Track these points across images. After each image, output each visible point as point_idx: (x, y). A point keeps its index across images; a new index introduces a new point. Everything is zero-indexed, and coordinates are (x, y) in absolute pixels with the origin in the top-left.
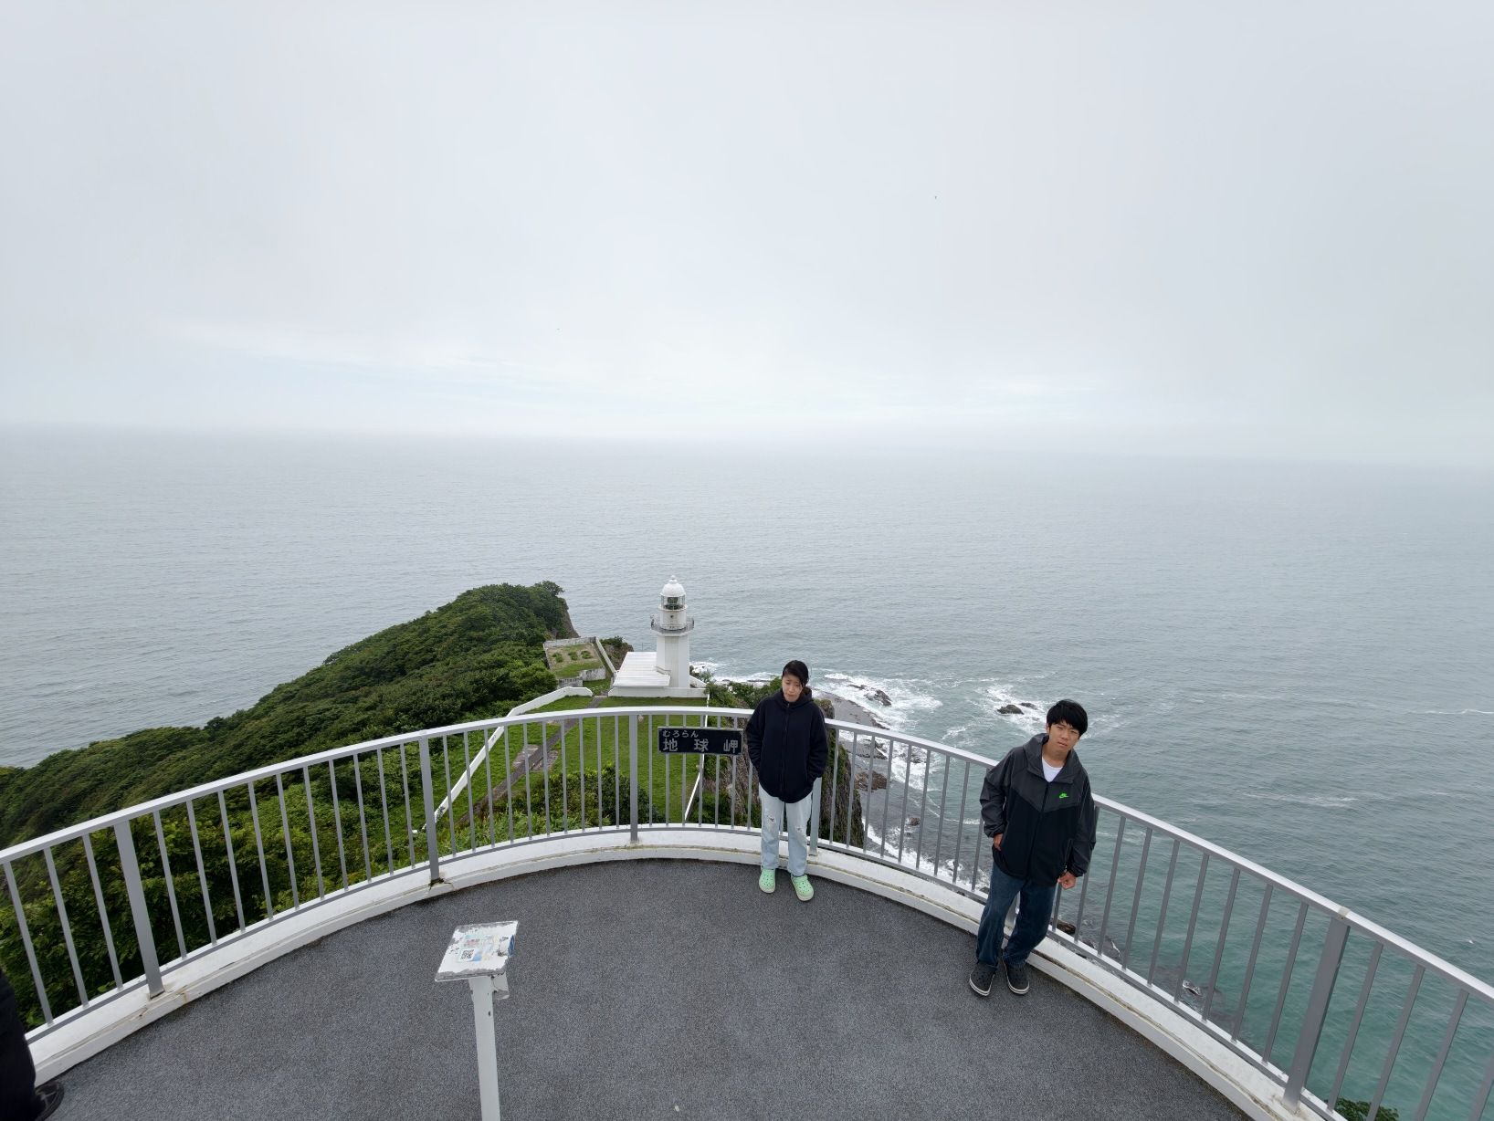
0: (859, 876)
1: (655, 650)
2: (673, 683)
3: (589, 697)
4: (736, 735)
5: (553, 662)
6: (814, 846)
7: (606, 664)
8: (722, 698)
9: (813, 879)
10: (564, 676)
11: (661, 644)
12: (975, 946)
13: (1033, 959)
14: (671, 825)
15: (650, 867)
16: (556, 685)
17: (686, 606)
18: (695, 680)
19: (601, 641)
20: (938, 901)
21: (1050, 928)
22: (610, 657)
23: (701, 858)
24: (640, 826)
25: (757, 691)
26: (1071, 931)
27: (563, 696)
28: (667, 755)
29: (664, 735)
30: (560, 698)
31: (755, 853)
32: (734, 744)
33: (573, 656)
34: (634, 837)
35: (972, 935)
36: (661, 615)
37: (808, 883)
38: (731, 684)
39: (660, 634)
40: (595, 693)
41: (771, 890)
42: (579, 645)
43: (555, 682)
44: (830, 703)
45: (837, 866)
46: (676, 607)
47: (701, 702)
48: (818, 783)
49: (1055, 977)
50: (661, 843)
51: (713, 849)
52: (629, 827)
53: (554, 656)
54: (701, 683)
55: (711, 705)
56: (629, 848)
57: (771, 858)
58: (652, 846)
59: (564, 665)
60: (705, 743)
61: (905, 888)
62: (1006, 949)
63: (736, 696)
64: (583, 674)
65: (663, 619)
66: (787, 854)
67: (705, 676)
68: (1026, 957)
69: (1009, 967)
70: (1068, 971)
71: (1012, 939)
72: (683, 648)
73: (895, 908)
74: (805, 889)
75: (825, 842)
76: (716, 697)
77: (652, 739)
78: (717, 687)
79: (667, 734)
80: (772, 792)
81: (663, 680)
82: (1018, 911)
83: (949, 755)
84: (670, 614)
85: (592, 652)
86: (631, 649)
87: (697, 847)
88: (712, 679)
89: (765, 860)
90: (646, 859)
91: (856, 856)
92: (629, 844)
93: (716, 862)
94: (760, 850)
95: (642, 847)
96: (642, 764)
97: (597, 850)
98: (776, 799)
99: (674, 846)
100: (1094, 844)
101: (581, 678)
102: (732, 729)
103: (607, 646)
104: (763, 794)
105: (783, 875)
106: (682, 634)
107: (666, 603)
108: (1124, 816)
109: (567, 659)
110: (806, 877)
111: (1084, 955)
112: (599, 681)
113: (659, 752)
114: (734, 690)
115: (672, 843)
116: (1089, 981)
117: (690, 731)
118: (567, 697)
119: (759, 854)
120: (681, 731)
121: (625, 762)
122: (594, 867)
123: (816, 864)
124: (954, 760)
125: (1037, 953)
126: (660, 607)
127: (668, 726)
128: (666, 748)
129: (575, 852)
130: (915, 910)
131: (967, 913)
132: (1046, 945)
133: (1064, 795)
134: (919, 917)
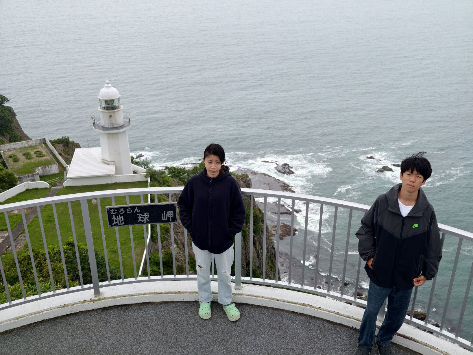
0: (273, 299)
1: (100, 146)
2: (118, 171)
3: (46, 189)
4: (171, 208)
5: (10, 163)
6: (238, 282)
7: (58, 161)
8: (161, 180)
9: (238, 305)
10: (22, 173)
11: (104, 140)
12: (357, 335)
13: (396, 339)
14: (126, 280)
15: (113, 312)
16: (16, 181)
17: (122, 107)
18: (137, 167)
19: (50, 141)
20: (331, 309)
21: (407, 317)
22: (60, 154)
23: (152, 301)
24: (100, 284)
25: (189, 172)
26: (422, 318)
27: (24, 190)
28: (117, 228)
29: (112, 213)
30: (22, 191)
31: (194, 292)
32: (170, 214)
33: (27, 156)
34: (97, 292)
35: (355, 329)
36: (101, 115)
37: (236, 308)
38: (167, 168)
39: (102, 132)
40: (52, 185)
41: (209, 317)
42: (31, 147)
43: (15, 179)
44: (247, 176)
45: (256, 294)
46: (114, 108)
47: (143, 184)
48: (238, 236)
49: (411, 348)
50: (119, 294)
51: (161, 293)
52: (92, 285)
53: (10, 157)
54: (142, 170)
55: (152, 186)
56: (94, 301)
57: (205, 295)
58: (113, 297)
59: (20, 164)
60: (146, 216)
61: (307, 303)
62: (377, 335)
63: (172, 177)
64: (39, 170)
65: (103, 119)
66: (216, 290)
67: (145, 164)
68: (391, 339)
69: (380, 346)
70: (420, 343)
71: (382, 328)
72: (124, 142)
73: (299, 318)
74: (233, 313)
75: (247, 279)
76: (156, 179)
77: (102, 218)
78: (155, 171)
79: (114, 212)
80: (202, 247)
81: (110, 170)
82: (386, 310)
83: (337, 206)
84: (108, 115)
85: (44, 151)
86: (78, 146)
87: (150, 294)
88: (150, 166)
89: (201, 297)
90: (109, 307)
91: (270, 286)
92: (93, 298)
93: (165, 303)
94: (197, 290)
95: (105, 298)
96: (97, 238)
97: (67, 305)
98: (206, 252)
99: (130, 295)
100: (440, 258)
101: (38, 174)
102: (168, 203)
103: (56, 145)
104: (196, 249)
105: (215, 305)
106: (121, 131)
107: (104, 105)
108: (462, 237)
109: (23, 158)
110: (234, 305)
111: (431, 332)
112: (54, 175)
113: (109, 226)
114: (169, 173)
115: (128, 293)
116: (433, 348)
117: (133, 208)
118: (27, 190)
119: (198, 293)
120: (125, 208)
121: (82, 237)
122: (67, 318)
123: (241, 295)
124: (340, 209)
125: (400, 335)
126: (99, 108)
127: (114, 206)
128: (115, 223)
129: (50, 309)
130: (314, 317)
131: (351, 315)
132: (405, 329)
133: (416, 226)
134: (316, 322)
